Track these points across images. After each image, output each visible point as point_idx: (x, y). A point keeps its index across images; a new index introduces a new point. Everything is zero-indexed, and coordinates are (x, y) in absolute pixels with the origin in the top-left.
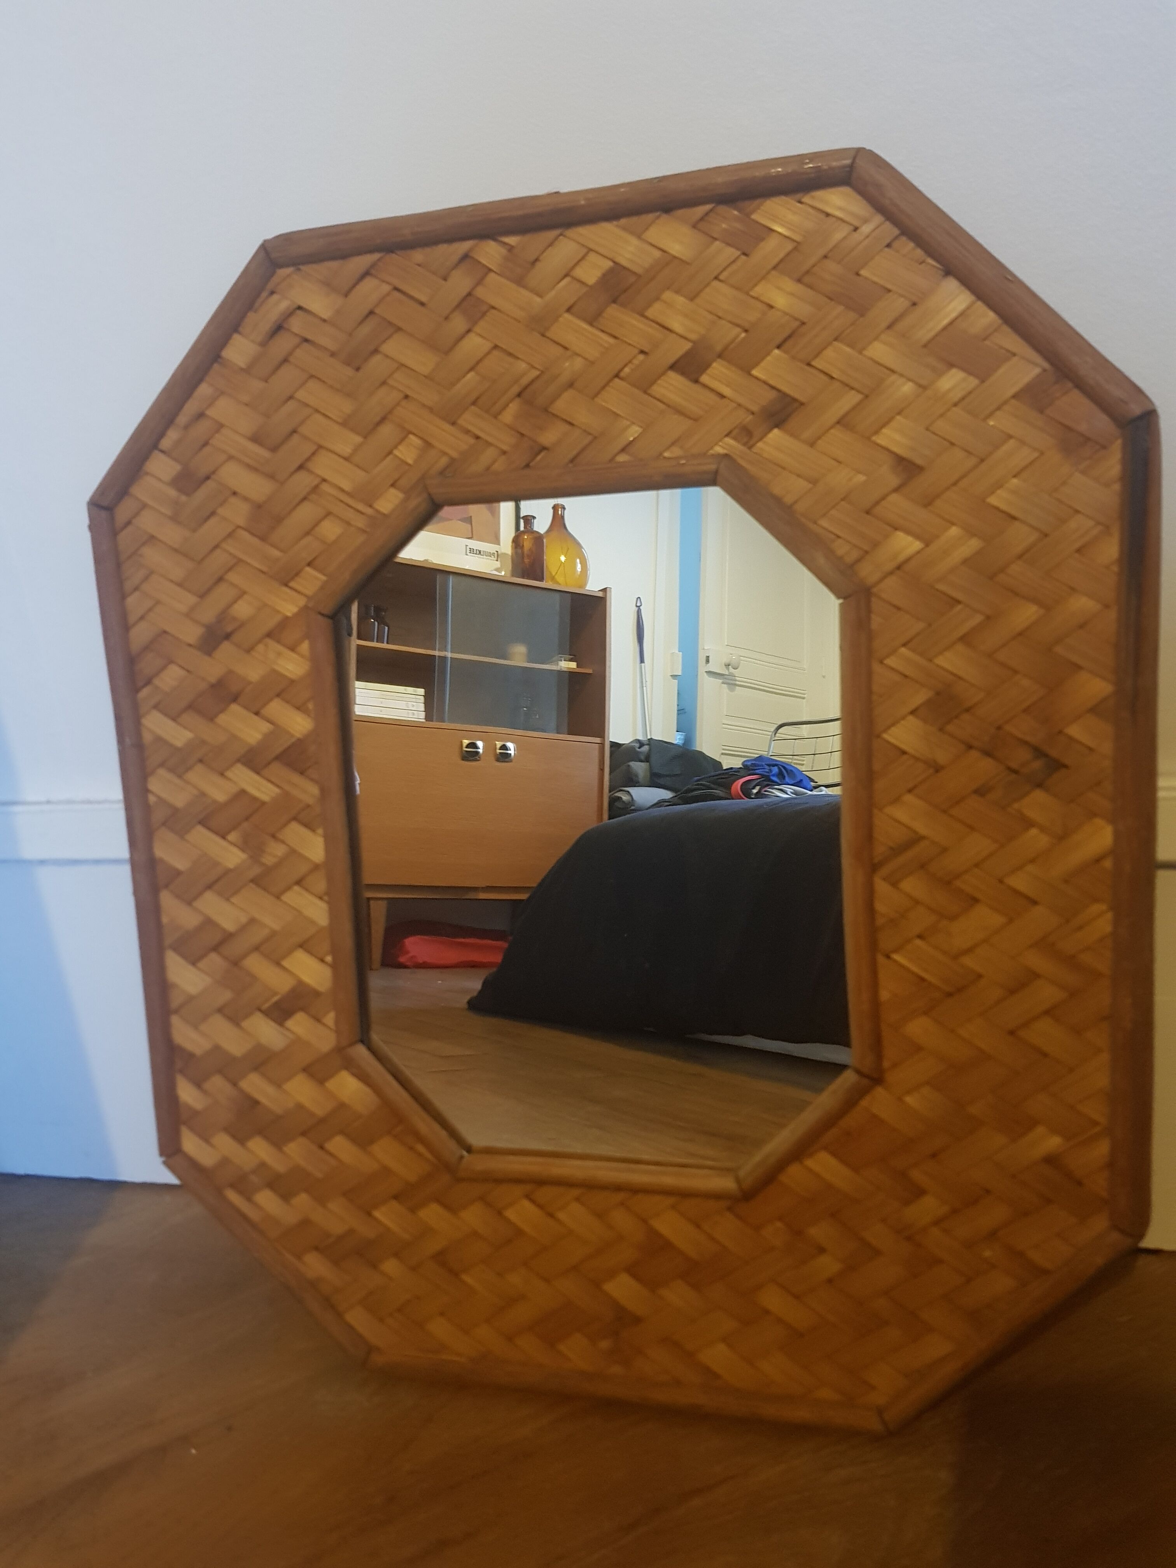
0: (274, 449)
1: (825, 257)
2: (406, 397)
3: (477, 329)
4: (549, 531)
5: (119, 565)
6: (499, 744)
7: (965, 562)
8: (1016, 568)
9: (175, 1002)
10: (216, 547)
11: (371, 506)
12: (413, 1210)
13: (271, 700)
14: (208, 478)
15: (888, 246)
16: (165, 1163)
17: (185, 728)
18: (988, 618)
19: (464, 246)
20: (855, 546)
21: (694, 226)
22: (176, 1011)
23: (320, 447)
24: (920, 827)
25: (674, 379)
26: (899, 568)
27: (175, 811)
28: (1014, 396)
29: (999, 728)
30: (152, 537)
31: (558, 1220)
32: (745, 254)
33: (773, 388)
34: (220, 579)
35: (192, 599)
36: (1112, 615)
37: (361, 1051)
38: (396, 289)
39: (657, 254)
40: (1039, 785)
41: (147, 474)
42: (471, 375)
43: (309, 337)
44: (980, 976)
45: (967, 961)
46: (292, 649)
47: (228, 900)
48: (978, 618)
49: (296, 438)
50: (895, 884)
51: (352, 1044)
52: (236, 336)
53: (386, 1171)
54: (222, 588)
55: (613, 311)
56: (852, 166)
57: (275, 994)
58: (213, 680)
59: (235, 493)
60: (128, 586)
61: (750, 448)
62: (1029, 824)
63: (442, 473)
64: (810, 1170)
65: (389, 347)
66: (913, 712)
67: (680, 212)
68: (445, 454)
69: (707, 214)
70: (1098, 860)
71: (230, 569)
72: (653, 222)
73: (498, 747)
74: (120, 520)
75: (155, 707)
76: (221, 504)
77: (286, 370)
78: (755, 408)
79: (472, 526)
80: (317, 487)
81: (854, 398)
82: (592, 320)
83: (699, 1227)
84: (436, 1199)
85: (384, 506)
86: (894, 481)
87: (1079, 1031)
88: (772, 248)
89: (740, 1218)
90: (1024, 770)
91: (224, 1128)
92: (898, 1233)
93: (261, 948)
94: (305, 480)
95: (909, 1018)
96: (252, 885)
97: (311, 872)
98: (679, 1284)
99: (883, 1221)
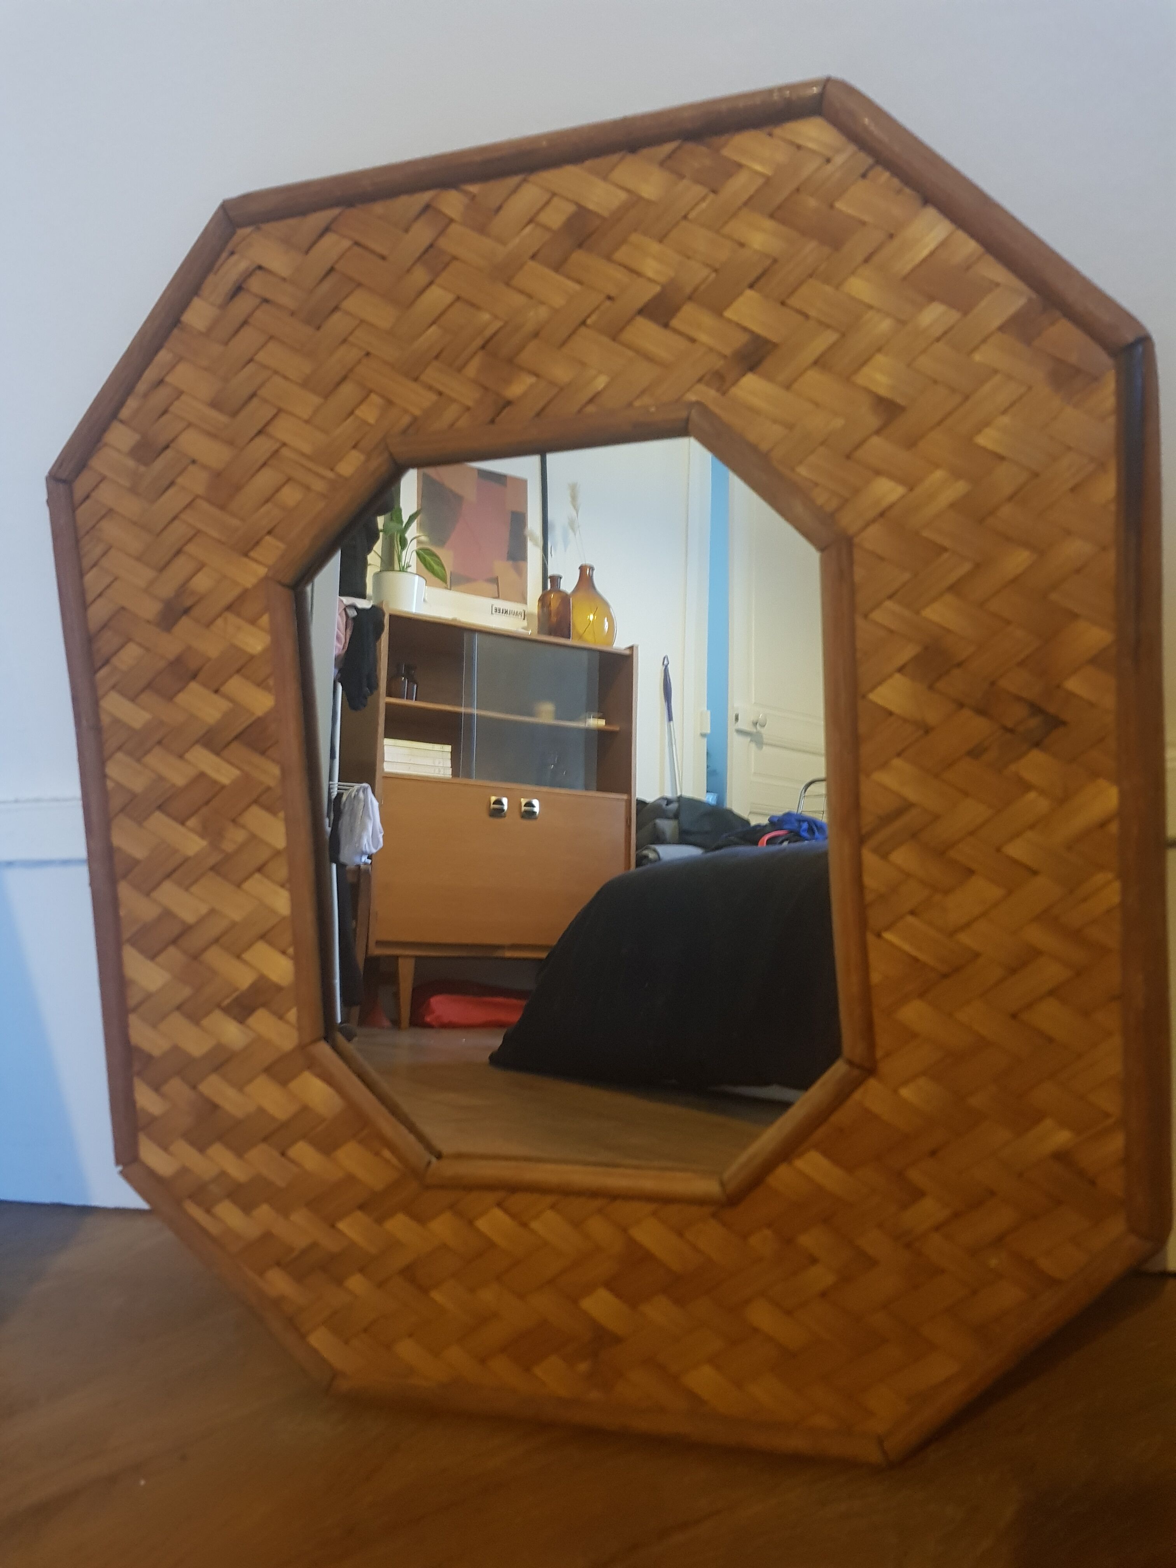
0: (234, 414)
1: (798, 190)
2: (368, 354)
3: (439, 281)
4: (576, 590)
5: (77, 541)
6: (524, 801)
7: (952, 506)
8: (1006, 511)
9: (132, 1002)
10: (175, 518)
11: (332, 470)
12: (379, 1221)
13: (231, 677)
14: (167, 447)
15: (864, 176)
16: (119, 1174)
17: (143, 708)
18: (978, 565)
19: (426, 197)
20: (835, 494)
21: (661, 165)
22: (134, 1010)
23: (280, 411)
24: (911, 793)
25: (644, 325)
26: (882, 514)
27: (134, 796)
28: (1001, 328)
29: (992, 683)
30: (111, 511)
31: (531, 1230)
32: (714, 192)
33: (745, 329)
34: (179, 552)
35: (150, 574)
36: (1111, 556)
37: (323, 1049)
38: (357, 244)
39: (622, 194)
40: (1037, 744)
41: (106, 445)
42: (434, 328)
43: (268, 296)
44: (978, 955)
45: (964, 938)
46: (253, 622)
47: (187, 889)
48: (967, 566)
49: (255, 402)
50: (884, 856)
51: (315, 1041)
52: (196, 299)
53: (350, 1179)
54: (181, 560)
55: (579, 257)
56: (821, 96)
57: (236, 989)
58: (171, 657)
59: (194, 462)
60: (86, 562)
61: (724, 393)
62: (1027, 787)
63: (404, 432)
64: (800, 1172)
65: (350, 304)
66: (901, 670)
67: (645, 152)
68: (406, 411)
69: (674, 152)
70: (1103, 824)
71: (190, 540)
72: (618, 162)
73: (523, 804)
74: (79, 494)
75: (113, 687)
76: (180, 473)
77: (246, 332)
78: (728, 351)
79: (498, 586)
80: (277, 452)
81: (831, 337)
82: (558, 267)
83: (681, 1235)
84: (403, 1208)
85: (346, 469)
86: (873, 423)
87: (1087, 1013)
88: (742, 184)
89: (725, 1225)
90: (1021, 729)
91: (184, 1135)
92: (896, 1239)
93: (222, 940)
94: (264, 445)
95: (903, 1002)
96: (211, 873)
97: (272, 858)
98: (660, 1299)
99: (879, 1227)
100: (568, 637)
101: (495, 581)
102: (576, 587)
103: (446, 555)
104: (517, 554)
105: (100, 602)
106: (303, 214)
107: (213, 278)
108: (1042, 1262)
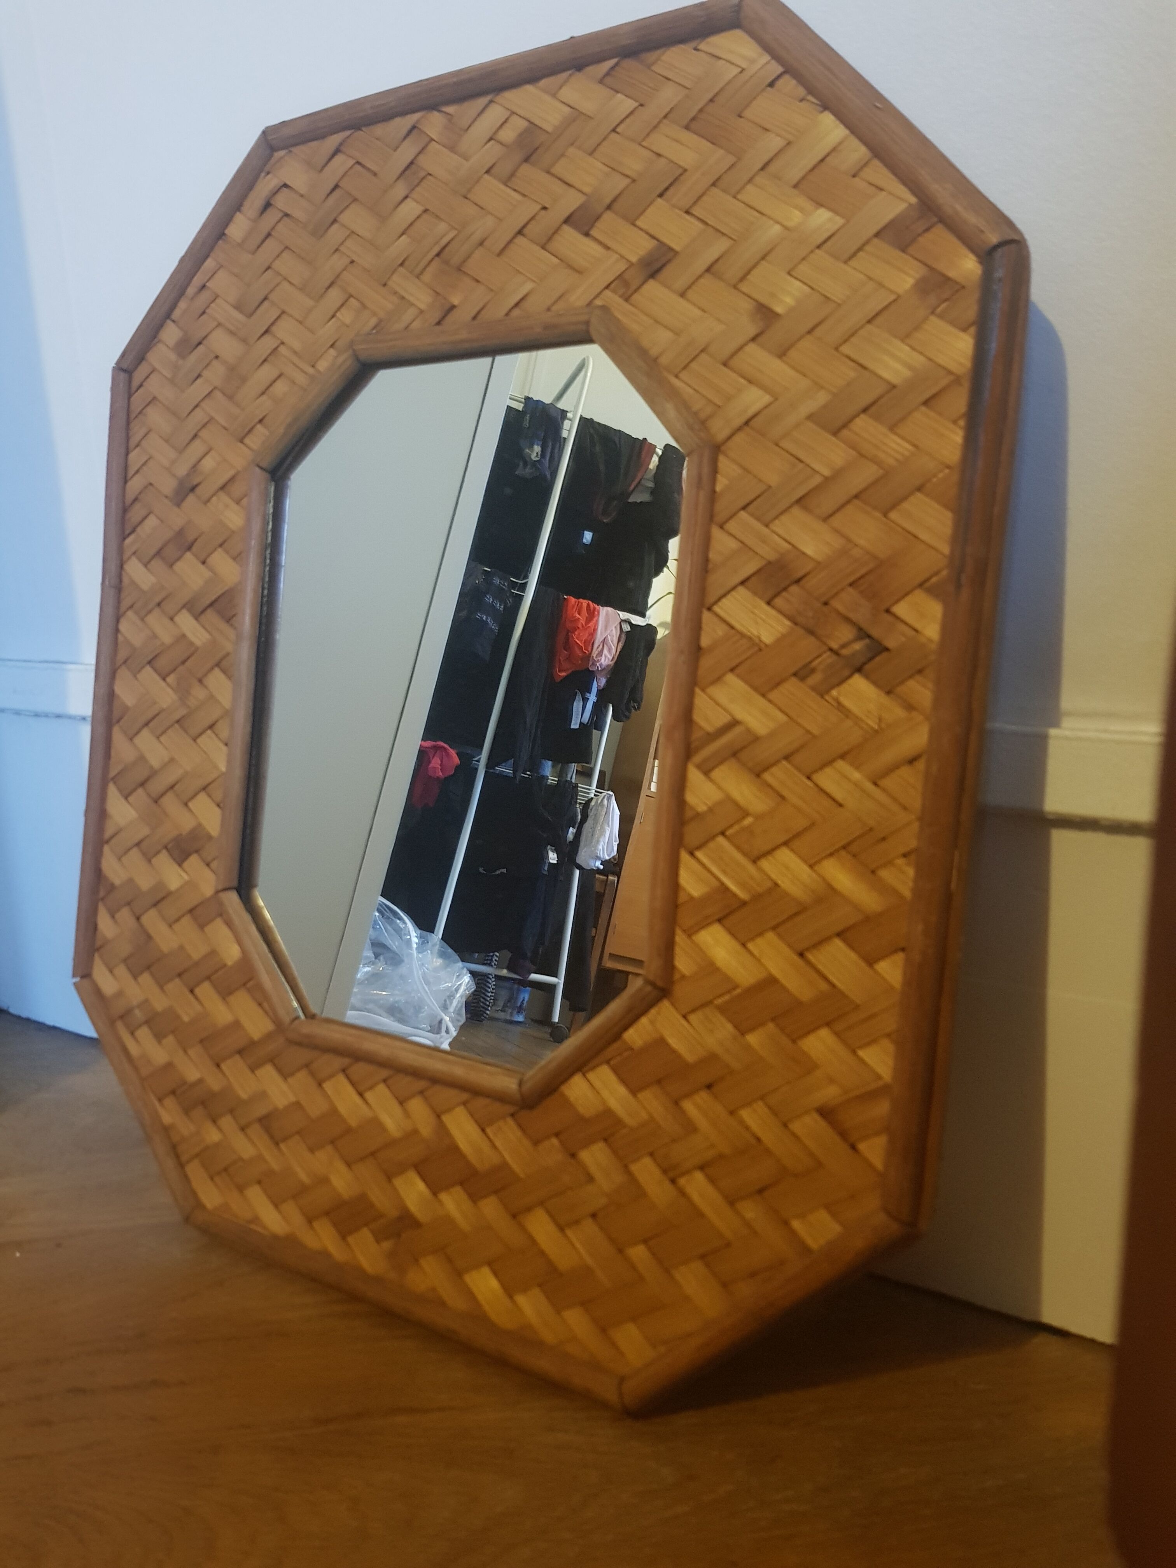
0: (250, 315)
1: (712, 100)
2: (352, 262)
3: (414, 195)
5: (128, 423)
7: (810, 417)
9: (107, 834)
11: (313, 366)
12: (252, 1069)
13: (215, 550)
14: (200, 343)
15: (772, 84)
16: (76, 985)
17: (152, 574)
18: (827, 479)
19: (414, 118)
20: (710, 401)
21: (601, 81)
22: (107, 842)
23: (283, 312)
24: (738, 710)
25: (570, 235)
26: (747, 423)
27: (134, 650)
28: (878, 234)
29: (826, 604)
30: (155, 398)
31: (366, 1101)
32: (642, 105)
33: (653, 237)
34: (195, 436)
35: (173, 454)
37: (232, 899)
38: (358, 163)
39: (567, 110)
40: (859, 670)
41: (159, 341)
42: (404, 237)
43: (289, 212)
44: (777, 886)
45: (765, 864)
46: (238, 502)
47: (157, 738)
48: (817, 480)
49: (266, 303)
50: (707, 773)
51: (228, 890)
52: (238, 213)
53: (237, 1025)
54: (197, 443)
55: (525, 169)
57: (179, 833)
58: (176, 529)
59: (217, 357)
60: (133, 442)
61: (627, 300)
62: (845, 713)
64: (593, 1087)
65: (346, 217)
66: (743, 583)
67: (589, 69)
68: (374, 314)
69: (613, 68)
70: (912, 759)
71: (204, 426)
72: (566, 81)
74: (135, 383)
75: (134, 554)
76: (205, 368)
77: (269, 243)
78: (634, 259)
80: (276, 349)
81: (721, 246)
82: (507, 181)
83: (483, 1130)
84: (271, 1059)
85: (323, 365)
86: (752, 330)
87: (871, 961)
88: (668, 96)
89: (520, 1127)
90: (845, 652)
91: (125, 961)
92: (665, 1171)
93: (176, 787)
94: (268, 343)
95: (703, 925)
96: (176, 726)
97: (222, 717)
98: (458, 1190)
99: (651, 1154)
105: (135, 479)
106: (322, 137)
107: (252, 195)
108: (796, 1224)
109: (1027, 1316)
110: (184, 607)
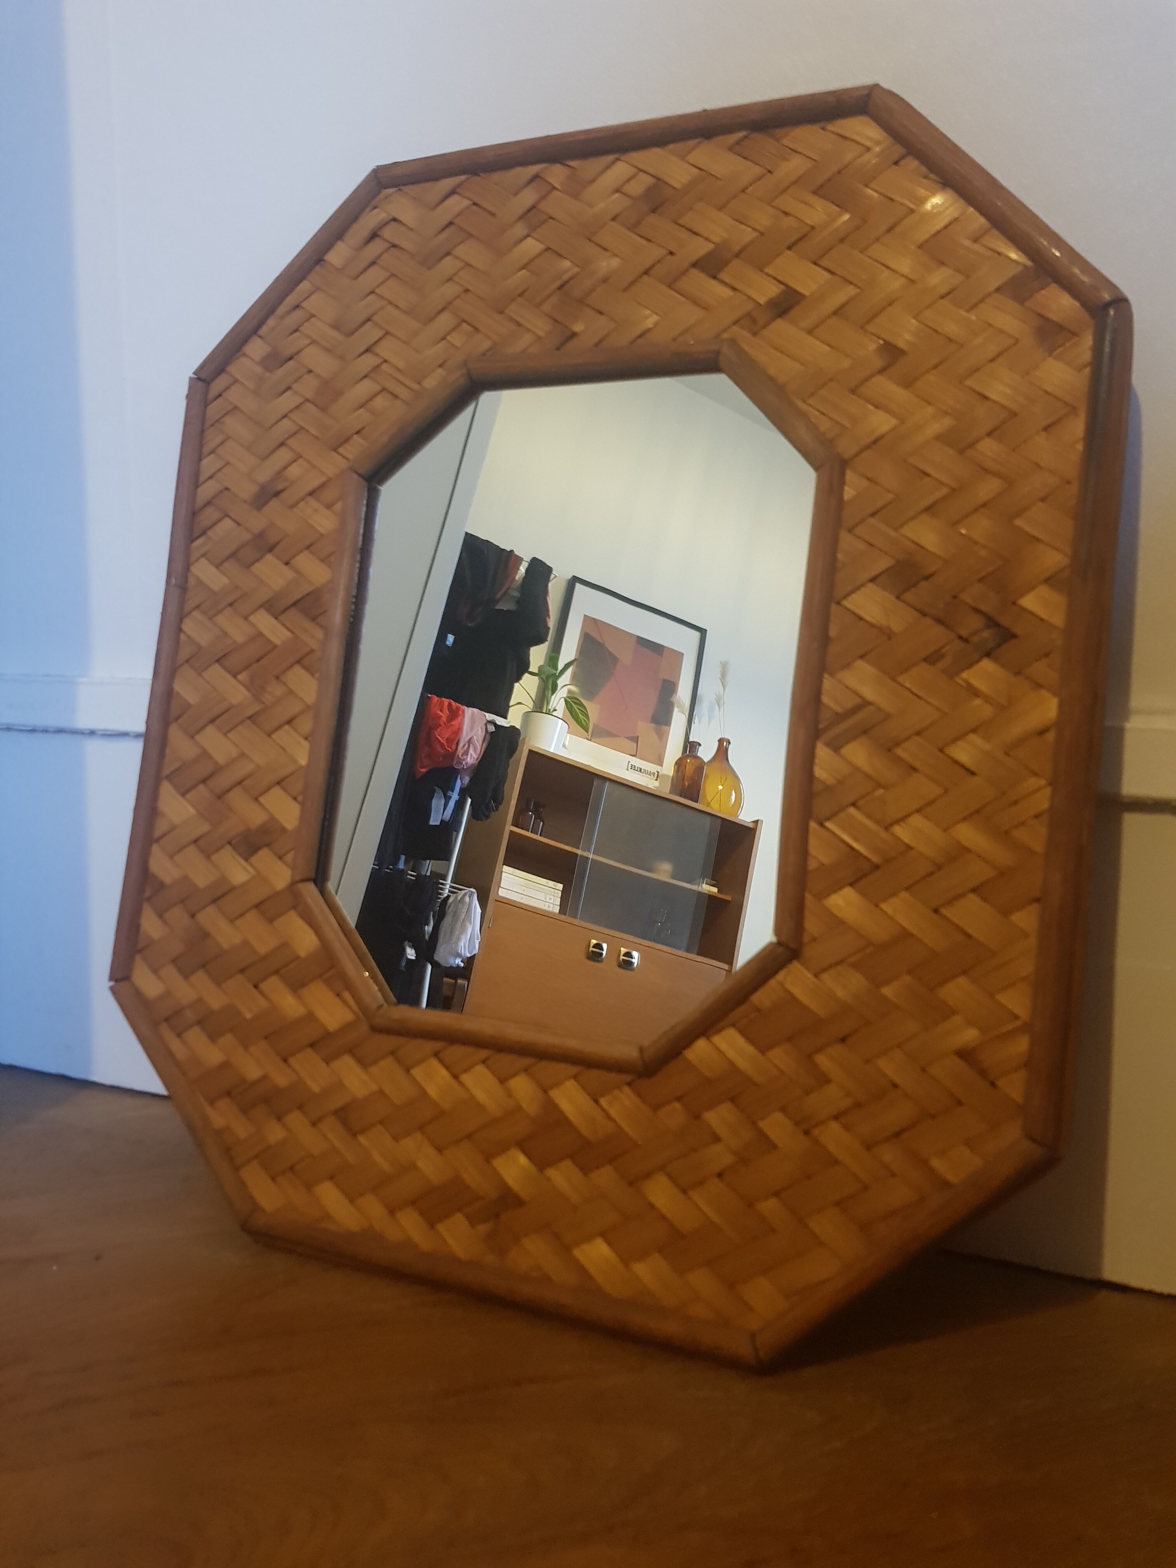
0: (349, 335)
1: (839, 172)
2: (467, 291)
3: (535, 234)
4: (711, 761)
5: (203, 432)
6: (623, 950)
7: (938, 438)
8: (984, 444)
9: (157, 833)
10: (285, 416)
11: (419, 383)
12: (327, 1061)
13: (301, 552)
14: (291, 359)
16: (112, 989)
17: (224, 574)
18: (953, 490)
19: (537, 168)
20: (837, 423)
21: (731, 149)
22: (157, 840)
23: (387, 333)
24: (868, 693)
25: (697, 277)
26: (875, 442)
27: (199, 649)
28: (998, 290)
29: (955, 597)
30: (236, 408)
31: (461, 1083)
32: (770, 172)
33: (779, 282)
34: (282, 444)
35: (254, 461)
36: (1073, 490)
37: (311, 889)
38: (475, 204)
39: (695, 171)
40: (988, 655)
41: (243, 355)
42: (523, 271)
43: (396, 242)
44: (909, 848)
45: (898, 830)
46: (329, 507)
47: (225, 734)
48: (945, 491)
49: (368, 324)
50: (836, 750)
51: (304, 881)
52: (339, 242)
53: (310, 1018)
54: (283, 451)
55: (652, 218)
56: (868, 96)
57: (248, 828)
58: (257, 531)
59: (310, 371)
60: (206, 449)
61: (755, 335)
62: (976, 693)
63: (484, 355)
64: (717, 1049)
65: (459, 251)
66: (873, 580)
67: (717, 139)
68: (488, 338)
69: (742, 139)
70: (1042, 732)
71: (292, 435)
72: (695, 147)
73: (622, 953)
74: (213, 393)
75: (203, 555)
76: (296, 381)
77: (374, 271)
78: (762, 300)
79: (637, 746)
80: (378, 366)
81: (851, 291)
82: (634, 227)
83: (596, 1101)
84: (351, 1051)
85: (430, 383)
86: (878, 363)
87: (1006, 912)
88: (794, 166)
89: (639, 1095)
90: (975, 639)
91: (174, 961)
92: (797, 1124)
93: (244, 783)
94: (369, 361)
95: (837, 888)
96: (248, 721)
97: (302, 713)
98: (567, 1165)
99: (783, 1109)
100: (697, 802)
101: (636, 740)
102: (713, 758)
103: (593, 708)
104: (662, 719)
105: (211, 482)
106: (436, 179)
107: (355, 227)
108: (936, 1163)
109: (1089, 1275)
110: (262, 606)
